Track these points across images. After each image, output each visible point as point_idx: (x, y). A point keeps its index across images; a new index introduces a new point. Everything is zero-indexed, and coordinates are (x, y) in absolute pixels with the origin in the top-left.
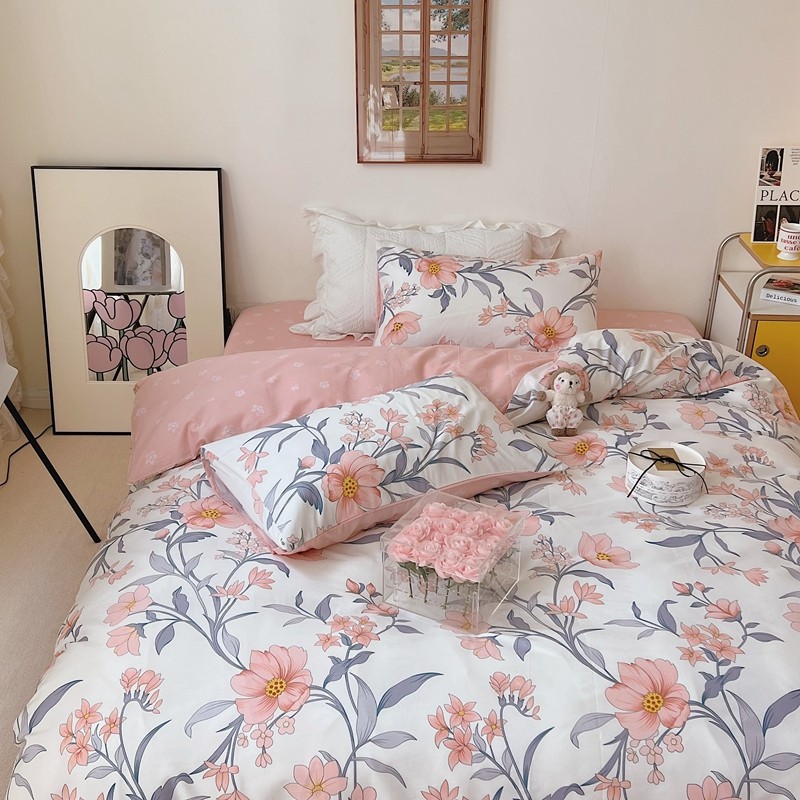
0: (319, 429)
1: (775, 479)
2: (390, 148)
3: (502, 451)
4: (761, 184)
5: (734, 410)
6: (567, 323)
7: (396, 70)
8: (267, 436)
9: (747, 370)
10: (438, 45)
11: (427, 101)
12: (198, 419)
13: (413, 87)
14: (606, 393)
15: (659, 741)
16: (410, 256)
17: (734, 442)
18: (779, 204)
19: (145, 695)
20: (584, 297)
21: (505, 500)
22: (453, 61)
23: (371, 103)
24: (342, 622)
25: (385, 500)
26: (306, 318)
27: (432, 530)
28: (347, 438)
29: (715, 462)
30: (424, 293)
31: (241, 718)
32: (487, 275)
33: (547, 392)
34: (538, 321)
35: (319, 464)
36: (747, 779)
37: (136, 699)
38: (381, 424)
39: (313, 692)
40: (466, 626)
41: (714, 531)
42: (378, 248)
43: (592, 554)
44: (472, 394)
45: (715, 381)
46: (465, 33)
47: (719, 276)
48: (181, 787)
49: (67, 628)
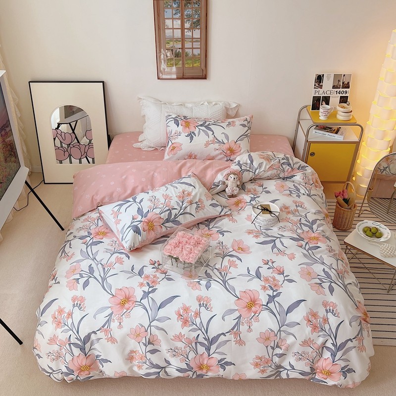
0: (140, 203)
1: (306, 215)
2: (170, 73)
3: (207, 208)
4: (315, 88)
5: (296, 185)
6: (238, 146)
7: (171, 44)
8: (121, 205)
9: (302, 167)
10: (188, 34)
11: (184, 55)
12: (97, 194)
13: (178, 50)
14: (249, 178)
15: (251, 319)
16: (178, 119)
17: (293, 199)
18: (322, 96)
19: (80, 305)
20: (245, 135)
21: (208, 226)
22: (194, 40)
23: (162, 56)
24: (147, 277)
25: (164, 229)
26: (140, 140)
27: (179, 243)
28: (150, 207)
29: (285, 208)
30: (183, 135)
31: (112, 313)
32: (208, 127)
33: (226, 181)
34: (227, 146)
35: (139, 218)
36: (279, 330)
37: (77, 306)
38: (162, 201)
39: (137, 303)
40: (191, 277)
41: (280, 238)
42: (166, 115)
43: (236, 248)
44: (197, 186)
45: (290, 172)
46: (198, 29)
47: (299, 122)
48: (93, 335)
49: (52, 277)
